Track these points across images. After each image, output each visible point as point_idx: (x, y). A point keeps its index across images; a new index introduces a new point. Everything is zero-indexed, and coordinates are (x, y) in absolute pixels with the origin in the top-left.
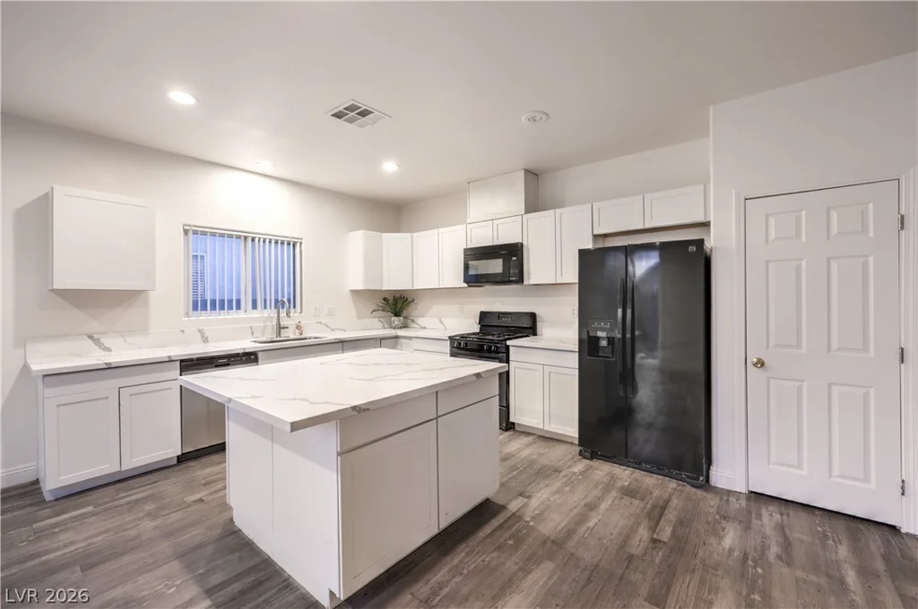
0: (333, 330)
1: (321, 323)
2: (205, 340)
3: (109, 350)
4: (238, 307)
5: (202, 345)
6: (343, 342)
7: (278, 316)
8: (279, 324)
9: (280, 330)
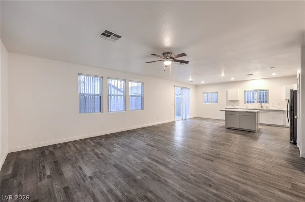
0: (278, 108)
1: (274, 106)
2: (247, 107)
6: (271, 110)
7: (261, 104)
8: (261, 106)
9: (261, 107)
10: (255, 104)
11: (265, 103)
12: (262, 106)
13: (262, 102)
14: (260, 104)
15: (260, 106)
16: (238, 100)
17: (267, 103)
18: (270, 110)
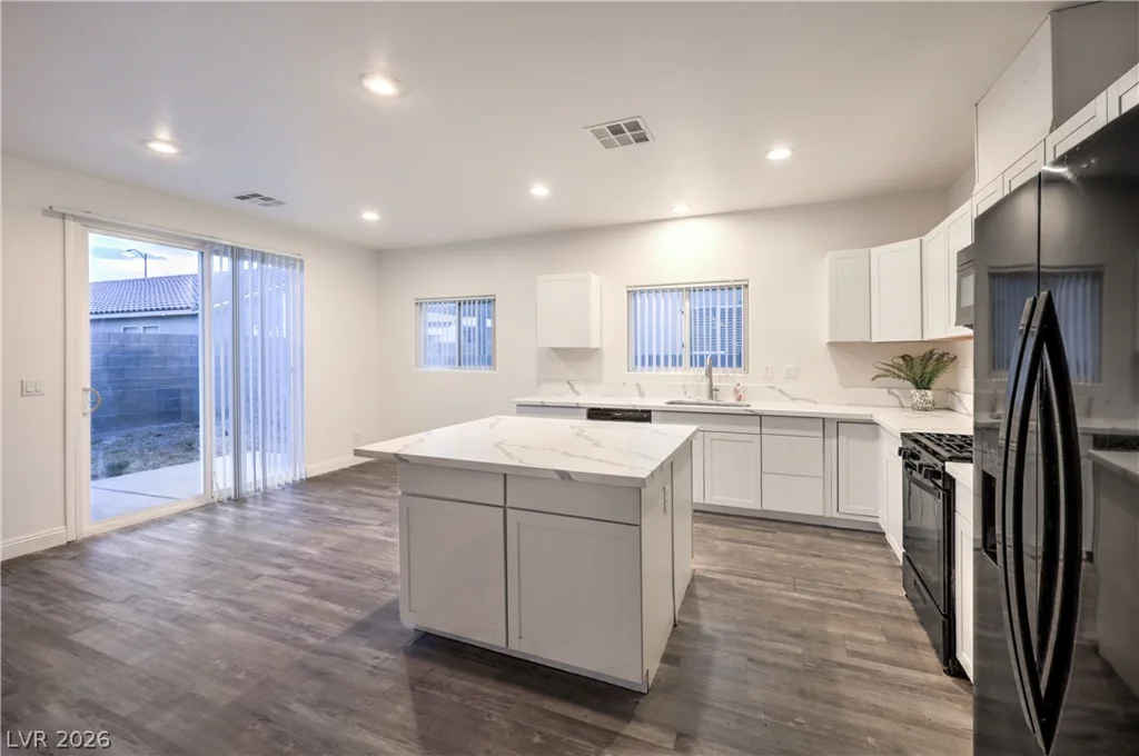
0: (793, 399)
1: (773, 388)
2: (642, 394)
3: (577, 394)
4: (681, 365)
5: (639, 398)
6: (761, 416)
7: (709, 374)
8: (711, 385)
9: (712, 391)
10: (679, 372)
11: (730, 365)
12: (715, 384)
13: (714, 360)
14: (702, 371)
15: (705, 383)
16: (594, 345)
17: (739, 365)
18: (754, 415)
